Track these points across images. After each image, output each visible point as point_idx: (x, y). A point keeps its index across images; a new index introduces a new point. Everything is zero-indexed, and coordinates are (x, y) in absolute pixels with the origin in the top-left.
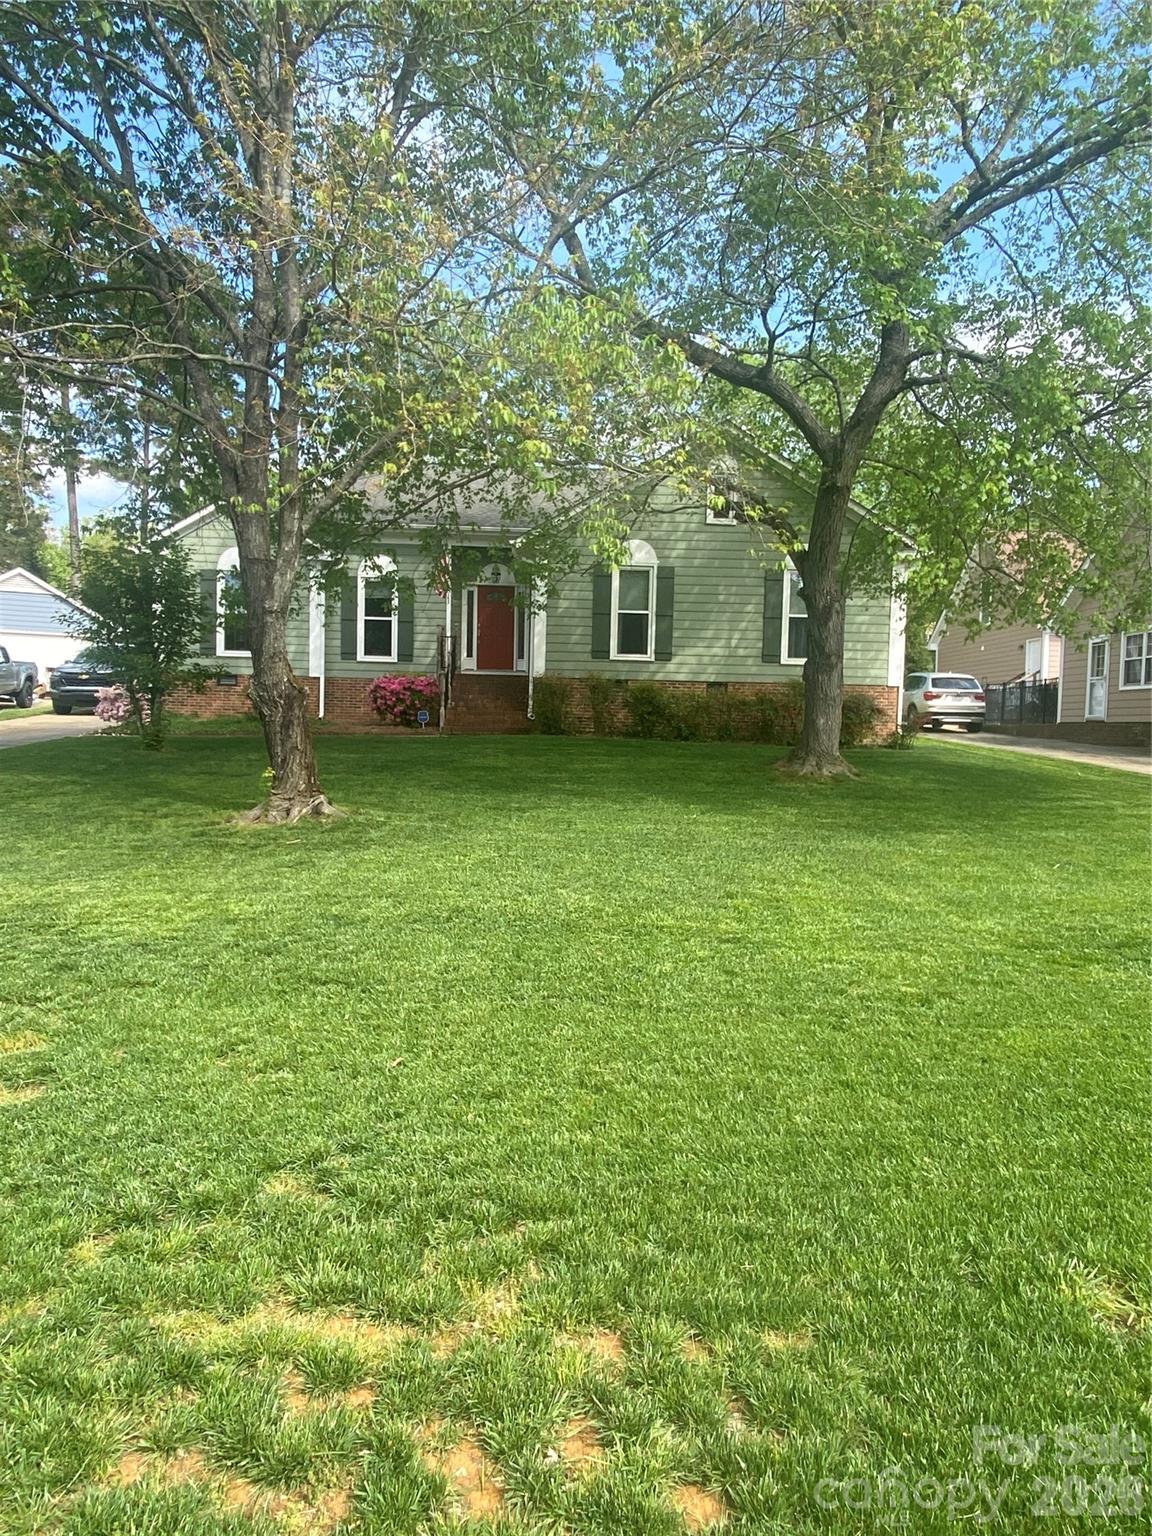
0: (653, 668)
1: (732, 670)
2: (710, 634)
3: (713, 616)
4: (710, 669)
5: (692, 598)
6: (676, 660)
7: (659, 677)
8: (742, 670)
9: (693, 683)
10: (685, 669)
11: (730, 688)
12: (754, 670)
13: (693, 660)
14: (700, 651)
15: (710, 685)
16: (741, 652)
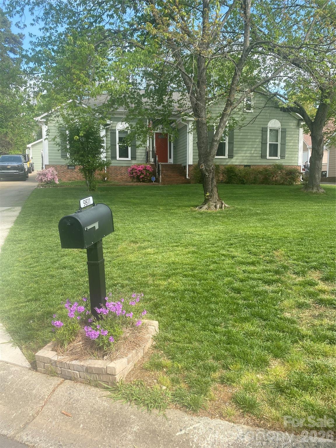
0: (227, 160)
1: (252, 161)
2: (245, 149)
3: (246, 143)
4: (246, 161)
5: (239, 137)
6: (235, 158)
7: (229, 164)
8: (255, 161)
9: (240, 165)
10: (238, 161)
11: (251, 167)
12: (259, 161)
13: (241, 158)
14: (243, 155)
15: (245, 166)
16: (255, 155)
